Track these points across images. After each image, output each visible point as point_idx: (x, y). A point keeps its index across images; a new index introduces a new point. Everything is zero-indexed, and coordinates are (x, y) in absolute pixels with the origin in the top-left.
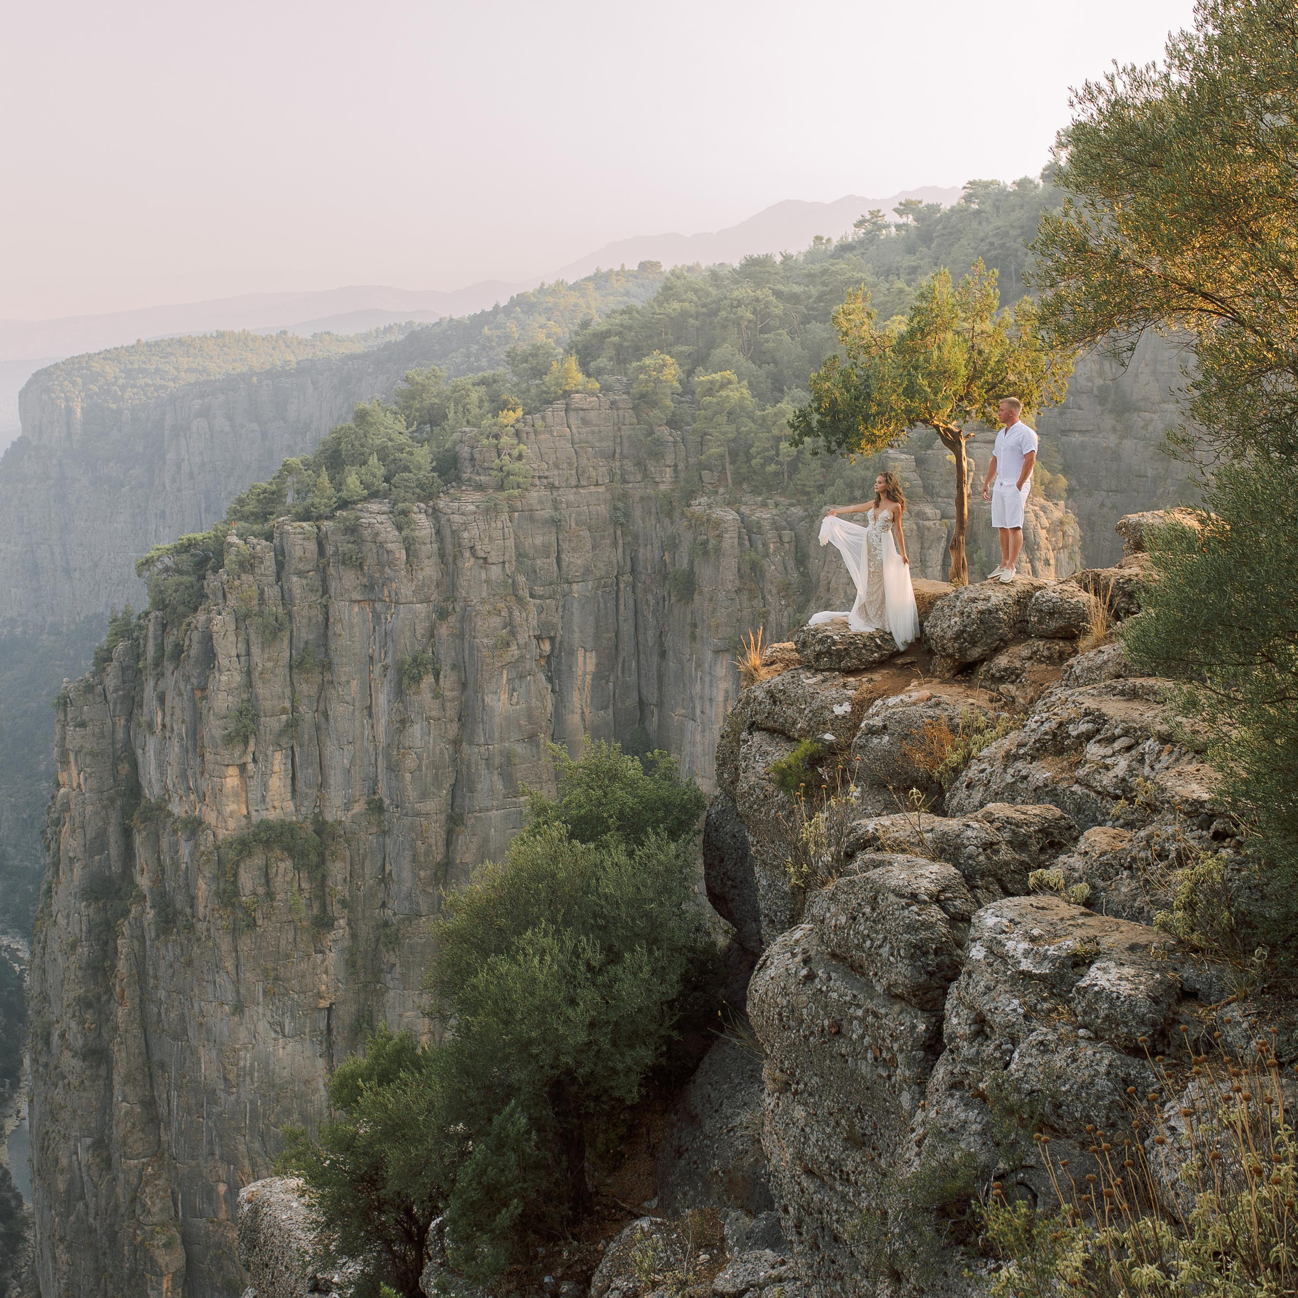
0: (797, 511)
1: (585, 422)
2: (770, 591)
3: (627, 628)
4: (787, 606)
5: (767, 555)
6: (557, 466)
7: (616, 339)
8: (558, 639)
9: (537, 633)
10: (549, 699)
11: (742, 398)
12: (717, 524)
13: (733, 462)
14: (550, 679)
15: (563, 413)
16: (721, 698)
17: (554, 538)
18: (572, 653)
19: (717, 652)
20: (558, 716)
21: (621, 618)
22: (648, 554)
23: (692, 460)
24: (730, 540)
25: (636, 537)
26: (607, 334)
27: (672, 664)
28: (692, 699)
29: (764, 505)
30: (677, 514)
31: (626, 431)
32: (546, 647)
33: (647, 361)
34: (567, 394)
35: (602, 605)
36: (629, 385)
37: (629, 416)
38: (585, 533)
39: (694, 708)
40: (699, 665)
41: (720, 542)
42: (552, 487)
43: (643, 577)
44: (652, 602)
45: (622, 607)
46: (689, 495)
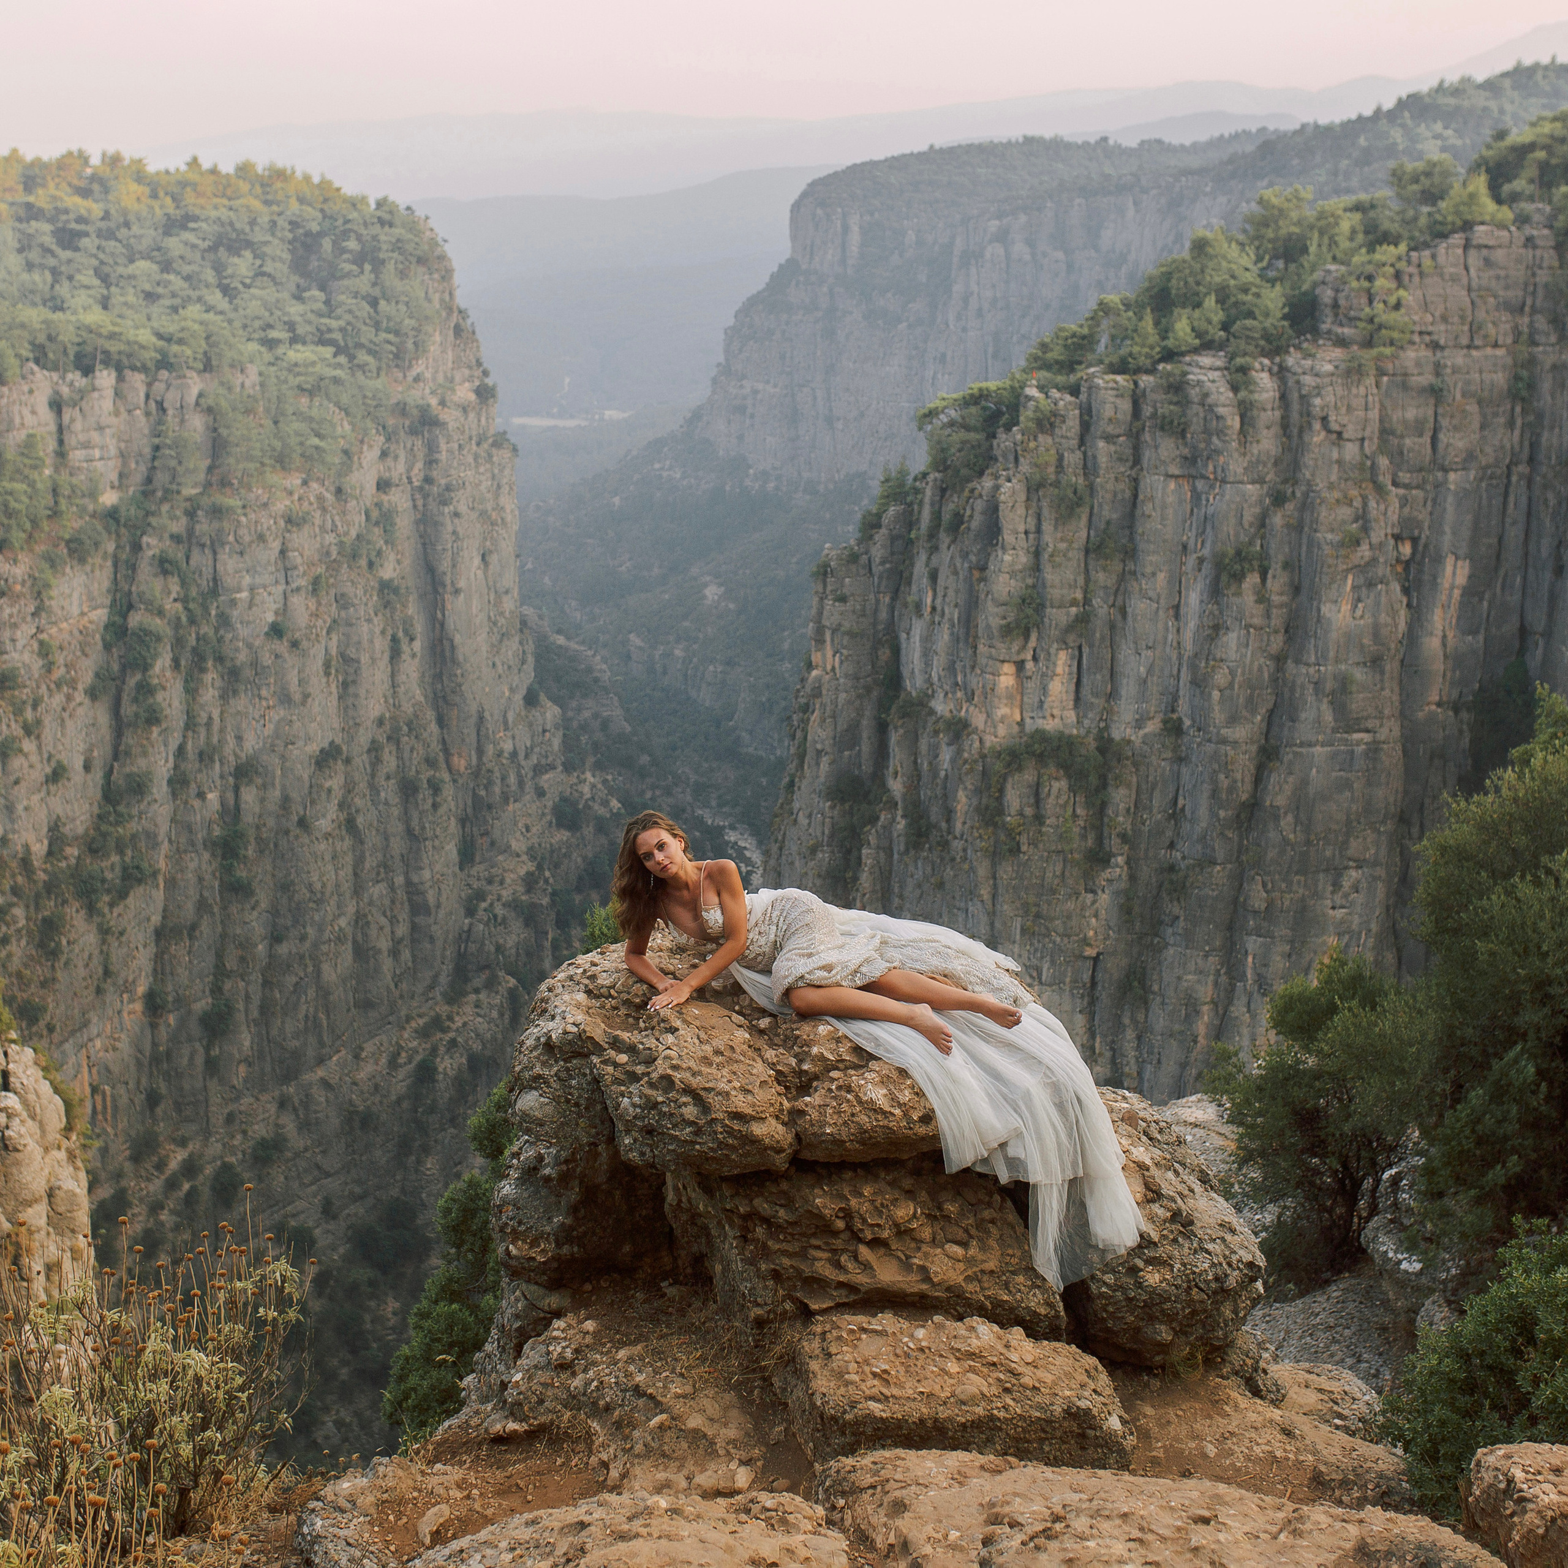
1: (1488, 263)
3: (1514, 534)
6: (1444, 319)
7: (1541, 155)
9: (1396, 531)
10: (1403, 616)
14: (1406, 591)
15: (1460, 251)
17: (1430, 412)
18: (1439, 560)
20: (1412, 639)
21: (1508, 520)
25: (1540, 416)
26: (1532, 147)
31: (1543, 277)
32: (1406, 549)
35: (1484, 502)
36: (1553, 217)
38: (1473, 408)
42: (1435, 346)
44: (1552, 501)
45: (1511, 505)
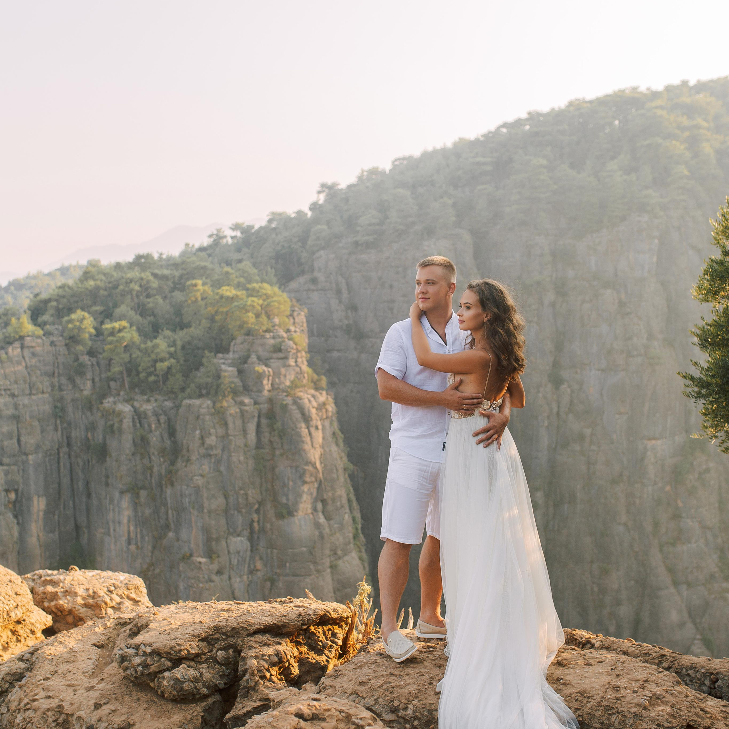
0: (169, 404)
2: (153, 454)
4: (164, 462)
5: (150, 431)
8: (20, 490)
11: (132, 338)
12: (119, 414)
13: (129, 376)
16: (125, 520)
19: (122, 493)
22: (77, 434)
23: (103, 376)
24: (127, 423)
27: (94, 502)
28: (108, 523)
29: (148, 401)
30: (95, 409)
33: (73, 316)
34: (21, 338)
37: (63, 350)
39: (109, 528)
40: (111, 501)
41: (121, 425)
43: (75, 448)
46: (102, 397)
